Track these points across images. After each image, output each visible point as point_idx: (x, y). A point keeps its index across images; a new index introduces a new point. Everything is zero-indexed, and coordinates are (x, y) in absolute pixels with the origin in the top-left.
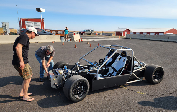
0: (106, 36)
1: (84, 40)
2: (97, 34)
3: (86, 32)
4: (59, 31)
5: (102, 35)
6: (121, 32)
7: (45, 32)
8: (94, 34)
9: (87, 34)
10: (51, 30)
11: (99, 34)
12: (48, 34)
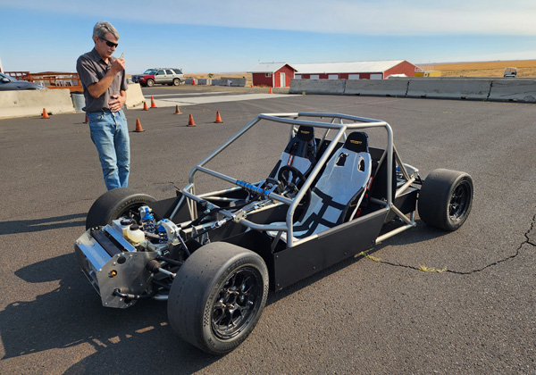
0: (226, 88)
1: (159, 103)
2: (196, 83)
3: (158, 78)
4: (61, 77)
5: (213, 85)
6: (267, 74)
7: (5, 80)
8: (186, 83)
9: (163, 83)
10: (28, 74)
11: (202, 82)
12: (19, 88)
